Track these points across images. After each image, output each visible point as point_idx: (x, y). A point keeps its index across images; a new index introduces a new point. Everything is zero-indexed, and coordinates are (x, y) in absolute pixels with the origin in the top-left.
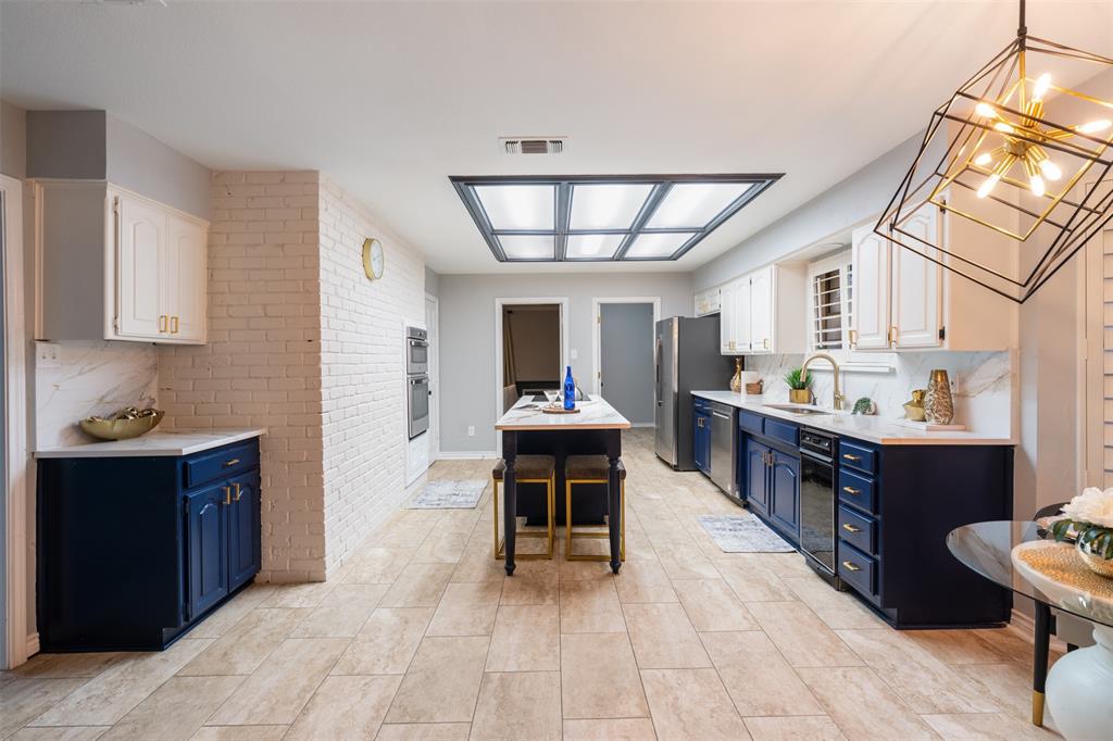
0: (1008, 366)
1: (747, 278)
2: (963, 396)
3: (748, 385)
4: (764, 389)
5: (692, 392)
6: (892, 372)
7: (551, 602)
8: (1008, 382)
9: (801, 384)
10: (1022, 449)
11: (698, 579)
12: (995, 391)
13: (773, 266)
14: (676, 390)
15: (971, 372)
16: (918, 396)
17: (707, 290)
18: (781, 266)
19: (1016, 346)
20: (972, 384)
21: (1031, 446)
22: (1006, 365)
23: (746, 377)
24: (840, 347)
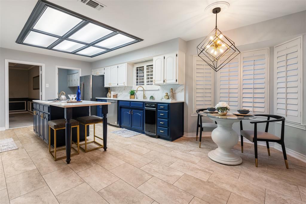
0: (184, 87)
1: (117, 66)
2: (175, 93)
3: (113, 95)
4: (118, 96)
5: (96, 98)
6: (159, 90)
7: (95, 165)
8: (184, 90)
9: (133, 94)
10: (185, 102)
11: (128, 145)
12: (181, 92)
13: (127, 63)
14: (91, 98)
15: (177, 89)
16: (166, 94)
17: (98, 68)
18: (129, 64)
19: (185, 84)
20: (177, 91)
21: (187, 102)
22: (183, 87)
23: (113, 93)
24: (144, 84)
